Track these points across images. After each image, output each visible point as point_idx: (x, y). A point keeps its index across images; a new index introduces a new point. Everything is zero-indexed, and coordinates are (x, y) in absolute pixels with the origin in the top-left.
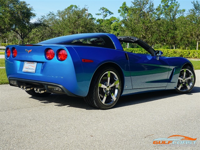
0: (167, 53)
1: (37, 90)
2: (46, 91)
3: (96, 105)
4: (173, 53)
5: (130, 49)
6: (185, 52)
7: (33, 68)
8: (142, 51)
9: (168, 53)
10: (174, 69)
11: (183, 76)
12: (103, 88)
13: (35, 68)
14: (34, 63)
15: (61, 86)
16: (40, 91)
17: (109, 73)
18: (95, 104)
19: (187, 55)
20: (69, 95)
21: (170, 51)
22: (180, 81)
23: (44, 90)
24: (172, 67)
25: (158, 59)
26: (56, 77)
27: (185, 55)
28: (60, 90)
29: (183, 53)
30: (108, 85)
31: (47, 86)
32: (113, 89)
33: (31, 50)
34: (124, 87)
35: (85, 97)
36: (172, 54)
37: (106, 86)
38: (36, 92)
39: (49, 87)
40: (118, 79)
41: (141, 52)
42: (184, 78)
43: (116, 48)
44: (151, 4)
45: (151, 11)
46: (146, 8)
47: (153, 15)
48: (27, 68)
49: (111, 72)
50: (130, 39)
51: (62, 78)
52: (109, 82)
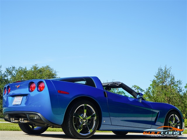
1: (21, 120)
2: (29, 121)
3: (71, 134)
7: (20, 101)
10: (159, 113)
14: (21, 96)
15: (39, 114)
24: (157, 111)
25: (141, 102)
26: (36, 106)
28: (39, 118)
32: (90, 122)
33: (19, 86)
34: (102, 122)
38: (21, 122)
39: (32, 116)
43: (96, 87)
44: (172, 77)
45: (173, 84)
46: (168, 81)
47: (174, 87)
48: (16, 102)
49: (87, 105)
50: (116, 84)
51: (40, 106)
52: (85, 114)
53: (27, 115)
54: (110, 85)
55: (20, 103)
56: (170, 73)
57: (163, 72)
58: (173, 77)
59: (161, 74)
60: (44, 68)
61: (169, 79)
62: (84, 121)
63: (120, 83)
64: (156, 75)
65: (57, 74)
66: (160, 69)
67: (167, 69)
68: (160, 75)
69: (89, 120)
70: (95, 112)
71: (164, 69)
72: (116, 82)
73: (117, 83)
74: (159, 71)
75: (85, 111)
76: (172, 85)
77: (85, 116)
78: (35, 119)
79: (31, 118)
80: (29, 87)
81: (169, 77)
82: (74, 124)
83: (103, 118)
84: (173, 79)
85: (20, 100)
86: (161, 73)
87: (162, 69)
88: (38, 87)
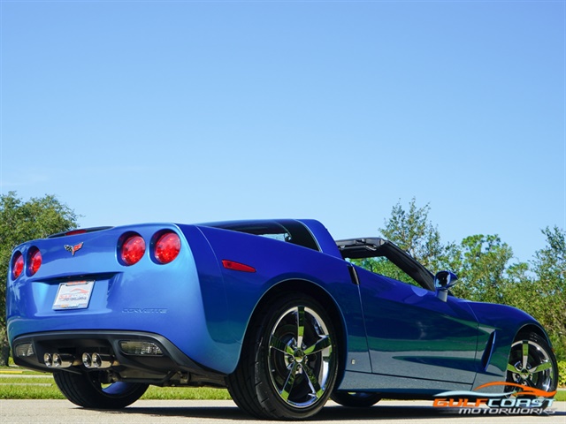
1: (89, 361)
2: (116, 363)
3: (263, 405)
7: (82, 295)
10: (493, 334)
11: (522, 362)
13: (88, 295)
15: (160, 339)
16: (99, 361)
18: (260, 399)
22: (514, 375)
23: (111, 359)
24: (490, 330)
25: (445, 300)
28: (158, 350)
31: (120, 344)
32: (313, 364)
33: (80, 246)
34: (348, 364)
35: (230, 375)
38: (87, 366)
39: (130, 344)
42: (524, 367)
43: (321, 251)
44: (433, 235)
45: (435, 254)
46: (419, 247)
47: (439, 262)
48: (67, 299)
49: (306, 309)
50: (365, 243)
51: (164, 312)
52: (300, 339)
53: (115, 344)
54: (343, 247)
55: (86, 302)
56: (427, 223)
57: (407, 219)
58: (436, 234)
59: (400, 225)
60: (37, 204)
61: (423, 241)
62: (299, 360)
63: (382, 243)
64: (385, 228)
65: (77, 222)
66: (397, 210)
67: (416, 211)
68: (396, 228)
69: (311, 357)
70: (327, 333)
71: (407, 212)
72: (365, 239)
73: (368, 241)
74: (395, 215)
75: (301, 330)
76: (433, 258)
77: (299, 346)
78: (142, 357)
79: (126, 350)
80: (120, 250)
81: (423, 234)
82: (271, 371)
83: (350, 355)
84: (436, 239)
85: (85, 292)
86: (400, 221)
87: (403, 209)
88: (153, 248)
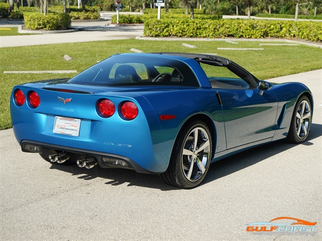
0: (237, 29)
1: (81, 164)
3: (178, 183)
4: (249, 28)
5: (162, 20)
6: (272, 26)
7: (73, 128)
8: (188, 25)
9: (240, 27)
10: (284, 106)
12: (187, 156)
13: (78, 129)
14: (76, 120)
15: (127, 160)
17: (196, 130)
18: (177, 181)
19: (277, 32)
20: (138, 171)
21: (244, 25)
23: (94, 163)
25: (262, 94)
26: (120, 145)
27: (272, 32)
28: (125, 164)
29: (269, 27)
30: (195, 150)
31: (102, 159)
33: (70, 99)
34: (216, 149)
35: (163, 173)
36: (247, 29)
37: (192, 151)
38: (80, 166)
40: (208, 138)
41: (185, 26)
48: (62, 128)
51: (130, 146)
53: (99, 159)
